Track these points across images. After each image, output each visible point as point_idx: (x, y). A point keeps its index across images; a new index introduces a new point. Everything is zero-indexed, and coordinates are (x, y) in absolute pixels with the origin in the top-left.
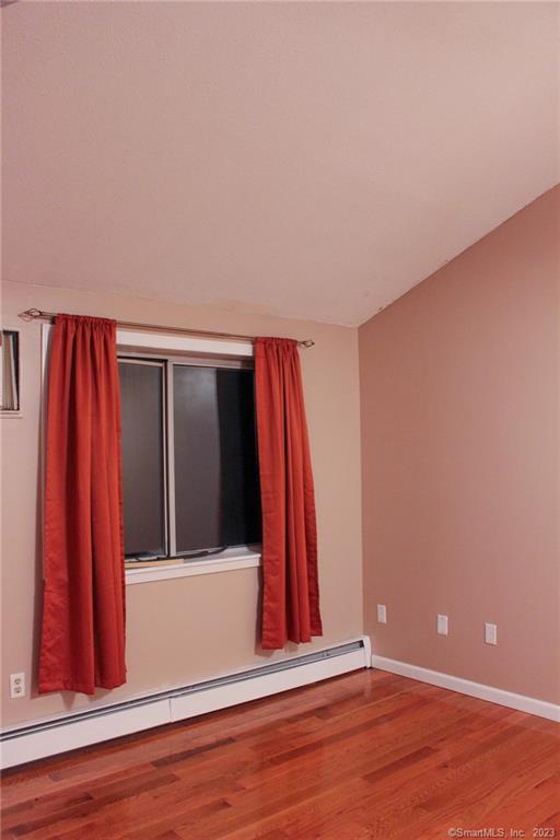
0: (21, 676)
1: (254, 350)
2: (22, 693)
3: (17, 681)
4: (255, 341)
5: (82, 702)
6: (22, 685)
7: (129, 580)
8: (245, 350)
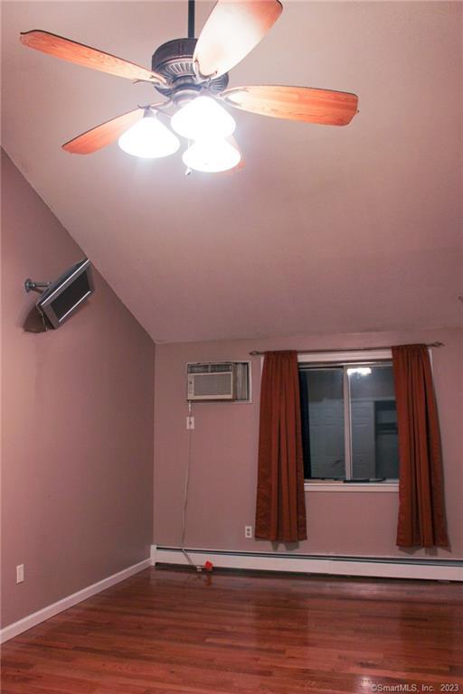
0: (250, 528)
1: (393, 354)
2: (250, 536)
3: (248, 530)
4: (393, 349)
5: (282, 548)
6: (251, 532)
7: (306, 489)
8: (388, 355)
